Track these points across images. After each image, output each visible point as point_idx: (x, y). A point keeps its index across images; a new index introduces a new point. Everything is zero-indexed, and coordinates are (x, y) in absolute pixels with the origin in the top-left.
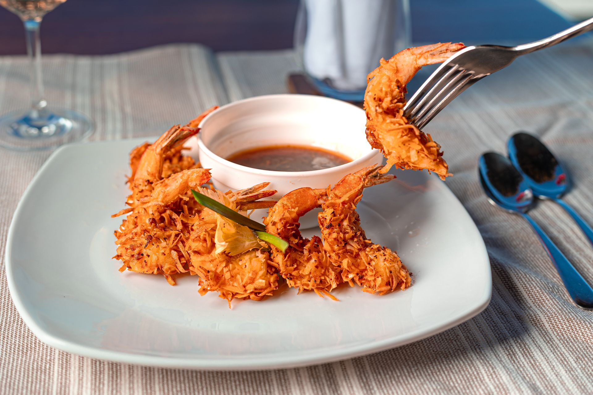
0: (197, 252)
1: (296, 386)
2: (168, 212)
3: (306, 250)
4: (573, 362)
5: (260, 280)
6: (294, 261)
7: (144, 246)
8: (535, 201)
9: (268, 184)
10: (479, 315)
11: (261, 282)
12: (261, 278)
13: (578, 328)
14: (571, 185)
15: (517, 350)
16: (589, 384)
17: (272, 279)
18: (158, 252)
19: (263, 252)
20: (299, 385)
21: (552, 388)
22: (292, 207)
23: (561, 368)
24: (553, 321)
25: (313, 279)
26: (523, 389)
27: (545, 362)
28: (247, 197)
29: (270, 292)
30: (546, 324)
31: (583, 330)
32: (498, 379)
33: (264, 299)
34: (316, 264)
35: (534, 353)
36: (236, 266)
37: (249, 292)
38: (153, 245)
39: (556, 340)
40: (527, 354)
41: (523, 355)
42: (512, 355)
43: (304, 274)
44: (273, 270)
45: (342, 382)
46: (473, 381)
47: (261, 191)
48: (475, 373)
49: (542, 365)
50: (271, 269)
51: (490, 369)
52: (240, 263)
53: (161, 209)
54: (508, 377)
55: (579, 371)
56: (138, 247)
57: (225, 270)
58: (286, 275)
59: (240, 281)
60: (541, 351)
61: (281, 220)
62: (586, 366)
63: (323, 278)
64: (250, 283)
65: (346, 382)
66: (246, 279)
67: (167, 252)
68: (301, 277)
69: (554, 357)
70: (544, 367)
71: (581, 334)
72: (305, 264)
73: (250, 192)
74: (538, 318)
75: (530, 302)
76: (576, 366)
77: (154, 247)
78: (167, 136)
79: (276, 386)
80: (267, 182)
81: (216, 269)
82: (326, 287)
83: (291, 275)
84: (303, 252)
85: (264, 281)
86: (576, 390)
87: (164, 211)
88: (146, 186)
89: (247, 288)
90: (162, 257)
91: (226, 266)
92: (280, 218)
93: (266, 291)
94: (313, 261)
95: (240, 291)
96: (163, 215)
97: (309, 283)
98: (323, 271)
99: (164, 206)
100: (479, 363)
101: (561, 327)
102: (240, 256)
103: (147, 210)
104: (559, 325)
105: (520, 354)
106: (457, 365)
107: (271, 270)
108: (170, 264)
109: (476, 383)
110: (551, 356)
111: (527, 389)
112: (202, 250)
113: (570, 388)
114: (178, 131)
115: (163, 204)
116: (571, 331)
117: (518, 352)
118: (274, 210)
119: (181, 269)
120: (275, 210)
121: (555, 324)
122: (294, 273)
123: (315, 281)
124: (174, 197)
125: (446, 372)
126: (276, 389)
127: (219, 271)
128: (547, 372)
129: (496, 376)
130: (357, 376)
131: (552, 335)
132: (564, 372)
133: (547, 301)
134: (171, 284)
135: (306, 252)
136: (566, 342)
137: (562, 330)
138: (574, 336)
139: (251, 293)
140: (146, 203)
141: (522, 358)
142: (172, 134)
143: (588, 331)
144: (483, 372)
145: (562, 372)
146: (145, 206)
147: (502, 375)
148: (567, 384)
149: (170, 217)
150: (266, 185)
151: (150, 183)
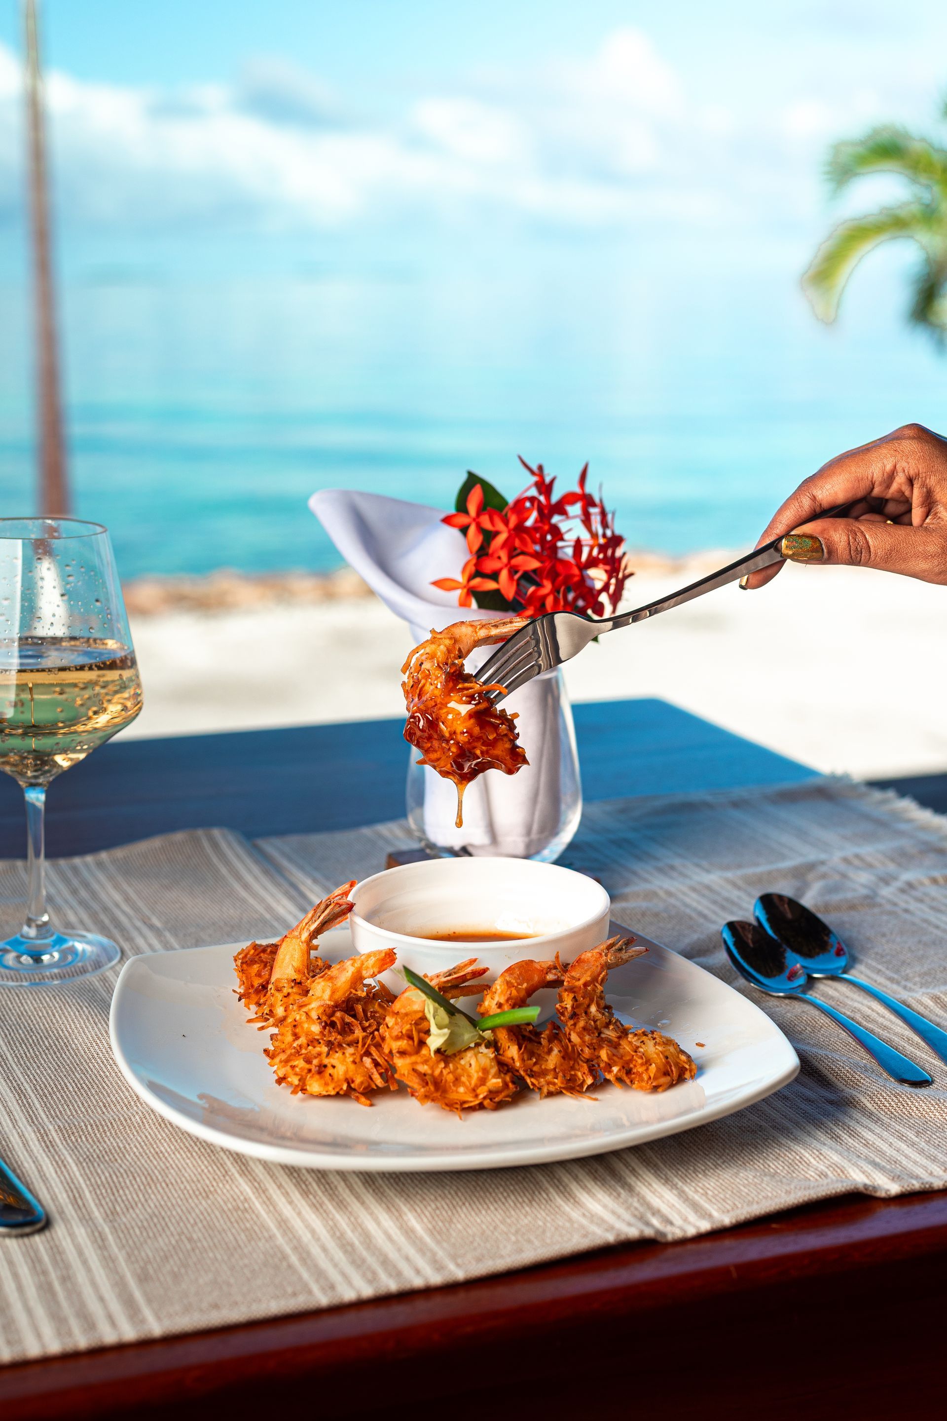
0: (403, 1053)
1: (581, 1190)
2: (338, 1014)
3: (544, 1038)
4: (913, 1137)
5: (494, 1081)
6: (531, 1054)
7: (325, 1055)
8: (811, 981)
9: (475, 960)
10: (793, 1082)
11: (495, 1082)
12: (494, 1077)
13: (910, 1103)
14: (853, 961)
15: (840, 1133)
16: (938, 1154)
17: (508, 1078)
18: (344, 1060)
19: (487, 1046)
20: (583, 1189)
21: (895, 1162)
22: (519, 984)
23: (900, 1143)
24: (876, 1100)
25: (561, 1074)
26: (862, 1165)
27: (879, 1140)
28: (453, 979)
29: (508, 1096)
30: (868, 1105)
31: (917, 1104)
32: (828, 1160)
33: (499, 1106)
34: (562, 1054)
35: (863, 1133)
36: (459, 1066)
37: (481, 1096)
38: (337, 1052)
39: (886, 1119)
40: (853, 1134)
41: (850, 1136)
42: (836, 1138)
43: (548, 1068)
44: (506, 1068)
45: (635, 1182)
46: (797, 1165)
47: (469, 969)
48: (798, 1157)
49: (877, 1143)
50: (504, 1066)
51: (815, 1151)
52: (463, 1062)
53: (329, 1011)
54: (839, 1156)
55: (923, 1144)
56: (316, 1058)
57: (445, 1072)
58: (525, 1071)
59: (468, 1083)
60: (870, 1130)
61: (507, 1000)
62: (930, 1140)
63: (573, 1073)
64: (480, 1086)
65: (641, 1182)
66: (474, 1081)
67: (358, 1060)
68: (544, 1073)
69: (888, 1135)
70: (879, 1145)
71: (915, 1109)
72: (546, 1057)
73: (455, 973)
74: (857, 1099)
75: (841, 1085)
76: (918, 1140)
77: (339, 1055)
78: (313, 916)
79: (554, 1194)
80: (474, 957)
81: (433, 1072)
82: (578, 1086)
83: (531, 1071)
84: (540, 1043)
85: (499, 1080)
86: (925, 1160)
87: (333, 1014)
88: (292, 987)
89: (478, 1091)
90: (352, 1067)
91: (445, 1068)
92: (506, 998)
93: (503, 1094)
94: (556, 1051)
95: (469, 1098)
96: (334, 1019)
97: (556, 1081)
98: (572, 1063)
99: (333, 1006)
100: (798, 1148)
101: (888, 1105)
102: (460, 1053)
103: (309, 1014)
104: (885, 1103)
105: (846, 1136)
106: (771, 1153)
107: (503, 1068)
108: (363, 1076)
109: (801, 1166)
110: (885, 1134)
111: (867, 1165)
112: (409, 1049)
113: (918, 1160)
114: (331, 907)
115: (332, 1003)
116: (901, 1107)
117: (843, 1134)
118: (494, 990)
119: (379, 1082)
120: (496, 989)
121: (879, 1103)
122: (535, 1069)
123: (565, 1076)
124: (345, 993)
125: (761, 1161)
126: (557, 1197)
127: (437, 1072)
128: (884, 1148)
129: (825, 1157)
130: (653, 1174)
131: (879, 1114)
132: (906, 1147)
133: (862, 1081)
134: (365, 1105)
135: (544, 1042)
136: (899, 1119)
137: (890, 1108)
138: (906, 1113)
139: (485, 1098)
140: (305, 1005)
141: (850, 1140)
142: (323, 912)
143: (923, 1105)
144: (807, 1155)
145: (903, 1146)
146: (305, 1009)
147: (831, 1155)
148: (913, 1156)
149: (343, 1019)
150: (473, 961)
151: (297, 983)
